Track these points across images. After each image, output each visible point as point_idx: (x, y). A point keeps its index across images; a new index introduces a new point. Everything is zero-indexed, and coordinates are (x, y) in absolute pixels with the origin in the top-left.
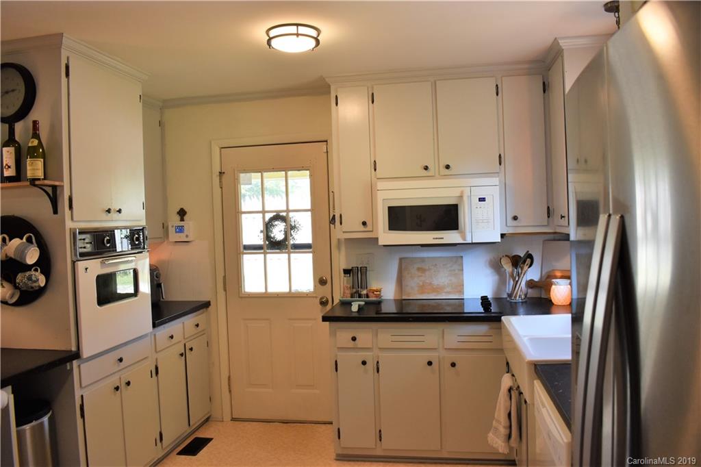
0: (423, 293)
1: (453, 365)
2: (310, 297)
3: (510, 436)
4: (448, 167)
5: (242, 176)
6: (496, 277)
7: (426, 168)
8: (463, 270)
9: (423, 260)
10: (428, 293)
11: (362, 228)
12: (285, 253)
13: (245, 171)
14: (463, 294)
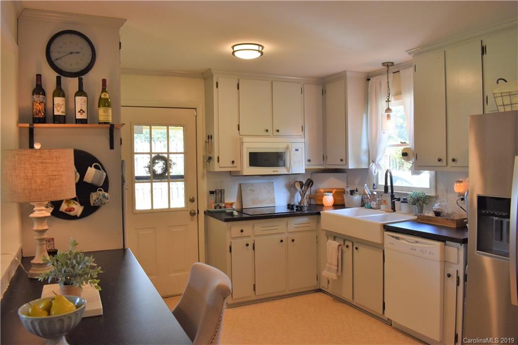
0: (254, 204)
1: (293, 241)
2: (184, 210)
3: (338, 270)
4: (278, 131)
5: (135, 127)
6: (289, 194)
7: (267, 131)
8: (274, 190)
9: (252, 185)
10: (257, 204)
11: (231, 165)
12: (166, 181)
13: (139, 124)
14: (275, 203)
